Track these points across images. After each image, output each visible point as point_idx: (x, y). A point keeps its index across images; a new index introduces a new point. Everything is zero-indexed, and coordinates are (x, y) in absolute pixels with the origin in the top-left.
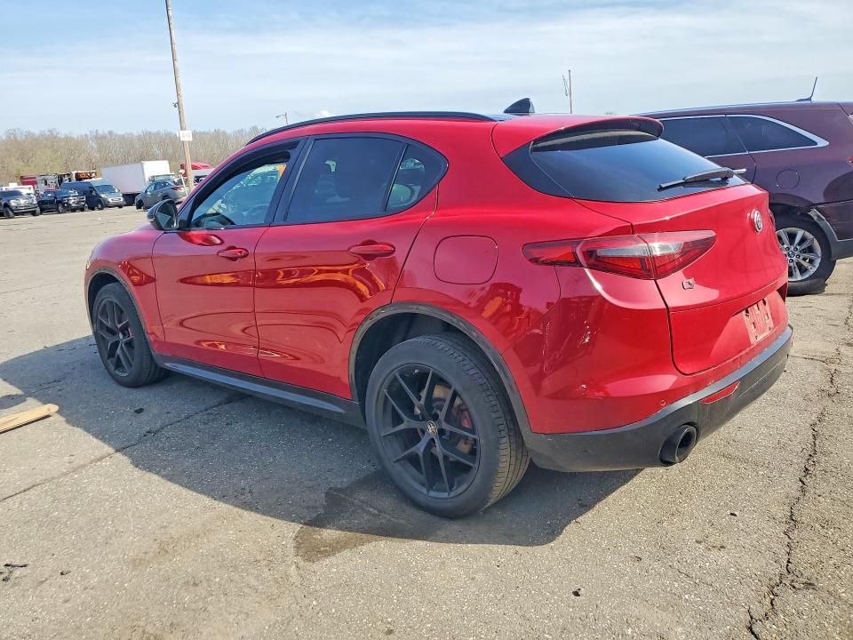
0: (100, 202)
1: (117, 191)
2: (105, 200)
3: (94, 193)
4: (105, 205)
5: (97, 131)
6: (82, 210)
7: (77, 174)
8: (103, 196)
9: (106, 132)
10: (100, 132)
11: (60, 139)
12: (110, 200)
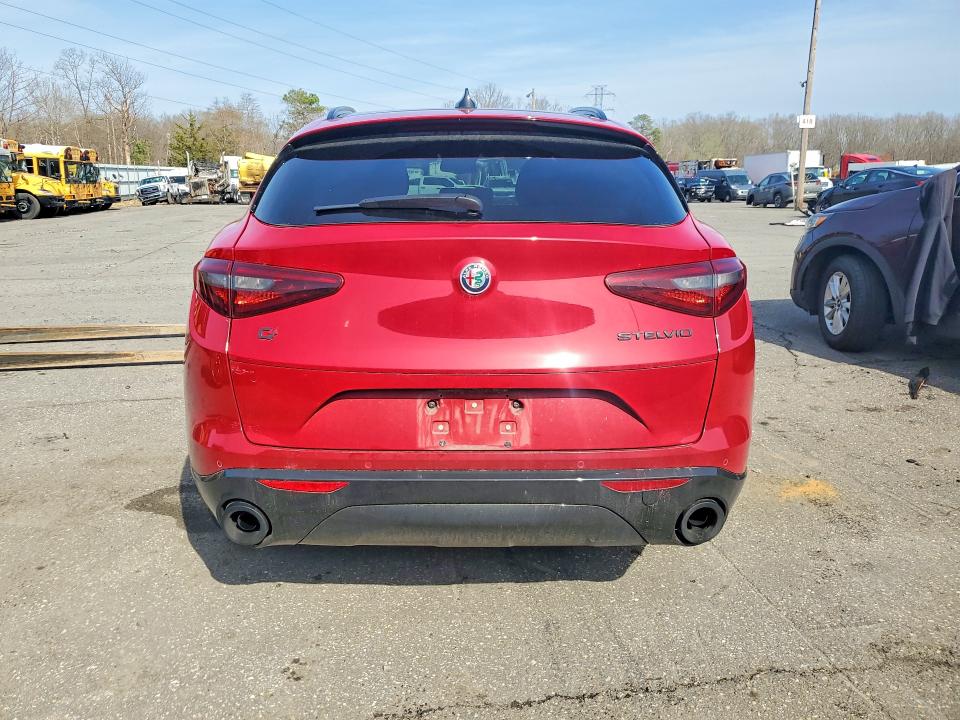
0: (728, 193)
1: (750, 182)
2: (735, 192)
3: (724, 184)
4: (733, 197)
5: (777, 114)
6: (709, 201)
7: (716, 162)
8: (733, 187)
9: (787, 115)
10: (781, 115)
11: (736, 123)
12: (740, 193)
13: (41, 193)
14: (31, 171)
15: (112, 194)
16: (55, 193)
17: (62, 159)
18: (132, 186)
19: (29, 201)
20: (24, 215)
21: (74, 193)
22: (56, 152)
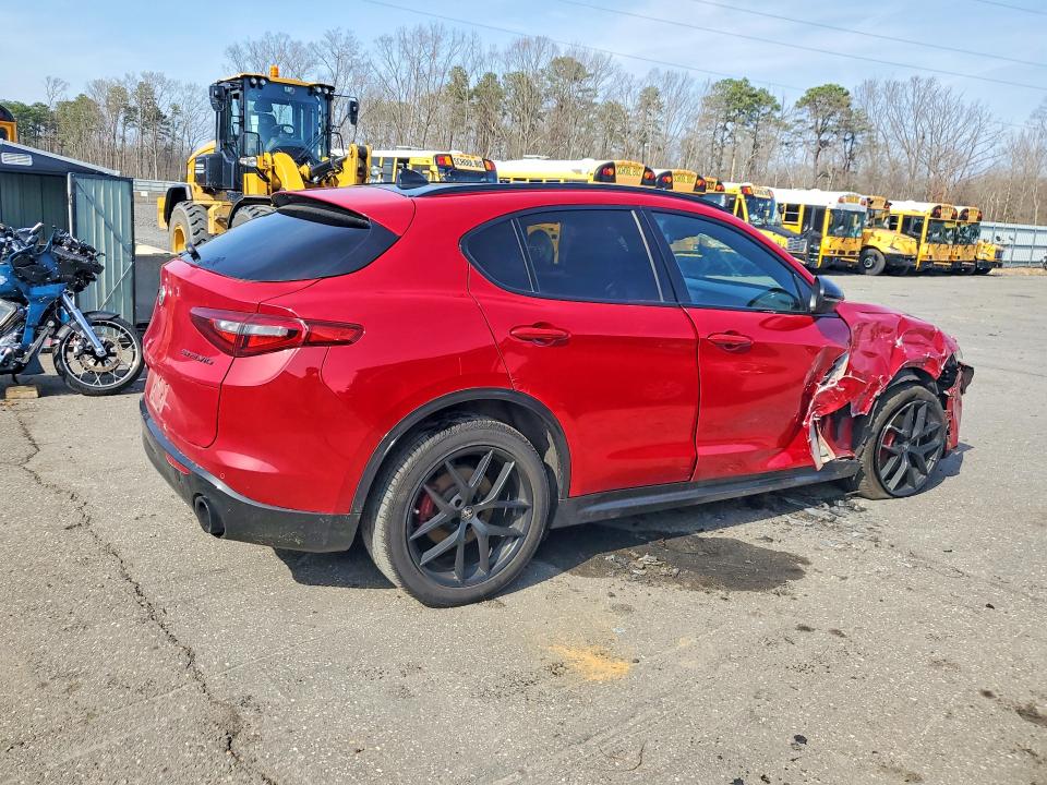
13: (889, 251)
14: (893, 228)
15: (991, 257)
16: (904, 252)
17: (928, 218)
18: (1036, 251)
19: (876, 258)
20: (867, 271)
21: (931, 253)
22: (924, 209)
